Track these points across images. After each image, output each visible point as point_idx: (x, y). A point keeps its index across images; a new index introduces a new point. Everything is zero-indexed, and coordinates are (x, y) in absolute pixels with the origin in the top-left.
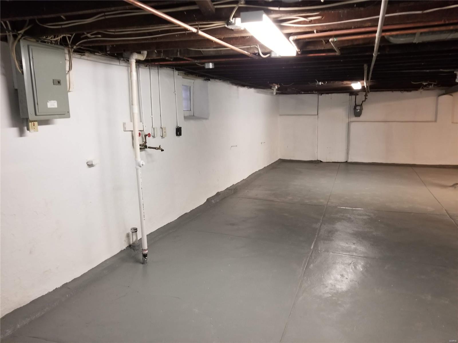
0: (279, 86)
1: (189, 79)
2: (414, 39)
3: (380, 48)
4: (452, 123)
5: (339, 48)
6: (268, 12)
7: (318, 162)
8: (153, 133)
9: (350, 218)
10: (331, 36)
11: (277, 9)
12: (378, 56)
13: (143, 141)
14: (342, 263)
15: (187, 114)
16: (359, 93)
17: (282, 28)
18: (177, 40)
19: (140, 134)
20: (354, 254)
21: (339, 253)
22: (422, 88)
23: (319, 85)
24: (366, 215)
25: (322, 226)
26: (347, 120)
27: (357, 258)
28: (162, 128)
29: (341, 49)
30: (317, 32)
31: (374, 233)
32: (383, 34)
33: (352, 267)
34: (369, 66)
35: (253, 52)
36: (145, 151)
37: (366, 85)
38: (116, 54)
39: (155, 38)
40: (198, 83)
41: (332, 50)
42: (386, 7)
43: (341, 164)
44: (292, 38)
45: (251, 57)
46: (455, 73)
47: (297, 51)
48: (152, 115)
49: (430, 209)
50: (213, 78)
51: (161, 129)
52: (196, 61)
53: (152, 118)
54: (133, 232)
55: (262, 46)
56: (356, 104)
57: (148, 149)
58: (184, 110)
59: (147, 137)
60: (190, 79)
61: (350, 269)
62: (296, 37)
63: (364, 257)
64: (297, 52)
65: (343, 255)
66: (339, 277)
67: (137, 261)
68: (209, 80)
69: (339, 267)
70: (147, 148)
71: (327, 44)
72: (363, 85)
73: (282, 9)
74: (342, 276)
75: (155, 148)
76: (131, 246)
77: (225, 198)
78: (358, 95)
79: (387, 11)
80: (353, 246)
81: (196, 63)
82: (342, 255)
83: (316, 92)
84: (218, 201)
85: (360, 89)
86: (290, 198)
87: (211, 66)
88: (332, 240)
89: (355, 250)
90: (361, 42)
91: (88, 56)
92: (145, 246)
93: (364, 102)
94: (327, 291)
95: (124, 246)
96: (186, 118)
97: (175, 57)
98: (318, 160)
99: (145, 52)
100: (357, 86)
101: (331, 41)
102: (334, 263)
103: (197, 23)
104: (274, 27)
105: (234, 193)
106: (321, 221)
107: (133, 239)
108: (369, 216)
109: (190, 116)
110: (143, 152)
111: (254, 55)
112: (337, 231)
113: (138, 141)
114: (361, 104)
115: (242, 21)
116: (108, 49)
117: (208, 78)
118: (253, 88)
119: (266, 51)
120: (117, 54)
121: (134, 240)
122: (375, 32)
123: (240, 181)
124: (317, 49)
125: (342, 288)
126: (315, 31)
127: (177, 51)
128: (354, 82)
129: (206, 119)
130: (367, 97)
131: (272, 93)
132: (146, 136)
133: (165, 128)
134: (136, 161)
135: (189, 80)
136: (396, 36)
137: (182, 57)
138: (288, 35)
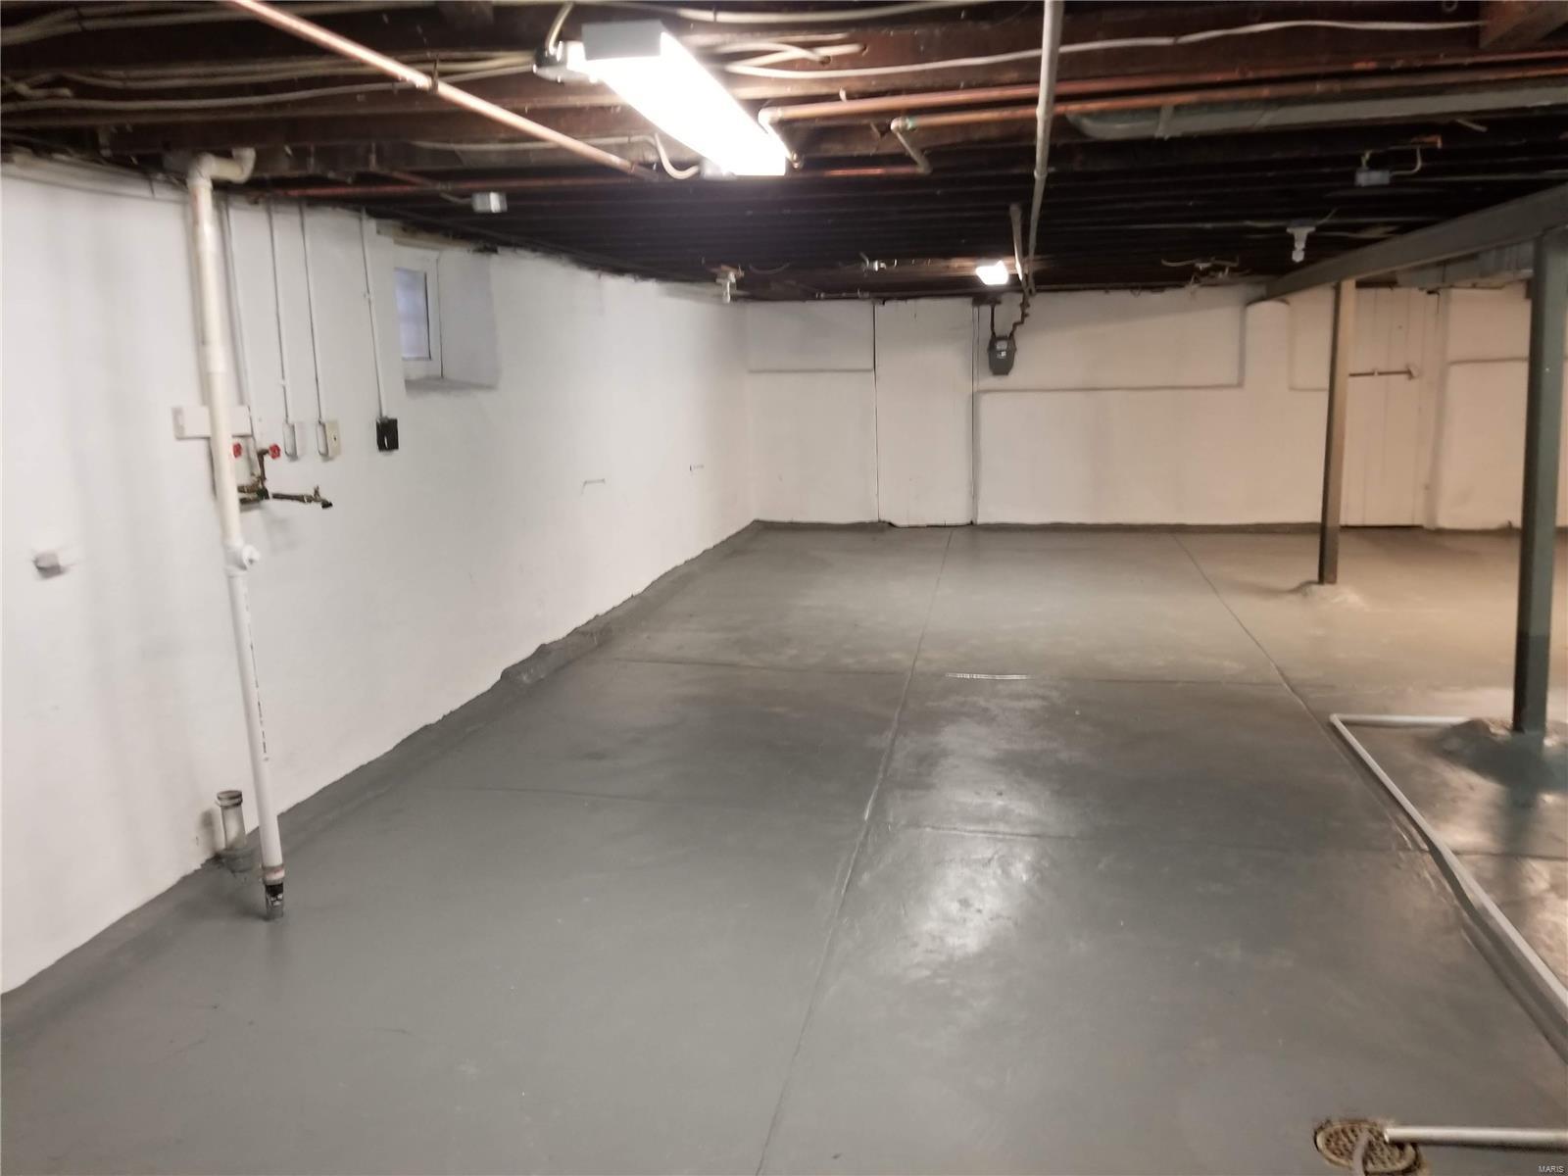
0: (741, 274)
1: (419, 247)
2: (1158, 123)
3: (1055, 154)
4: (1292, 388)
5: (926, 152)
6: (680, 26)
7: (881, 528)
8: (289, 442)
9: (986, 710)
10: (894, 113)
11: (707, 16)
12: (1050, 179)
13: (252, 474)
14: (962, 860)
15: (418, 371)
16: (1004, 298)
17: (731, 79)
18: (362, 111)
19: (237, 450)
20: (1002, 827)
21: (955, 829)
22: (1195, 278)
23: (872, 271)
24: (1036, 696)
25: (897, 743)
26: (967, 388)
27: (1011, 840)
28: (324, 426)
29: (933, 155)
30: (850, 97)
31: (1064, 755)
32: (1061, 108)
33: (995, 873)
34: (1026, 210)
35: (641, 159)
36: (259, 508)
37: (1023, 271)
38: (134, 160)
39: (281, 105)
40: (453, 260)
41: (902, 159)
42: (1059, 24)
43: (955, 532)
44: (767, 115)
45: (632, 176)
46: (1288, 234)
47: (788, 160)
48: (283, 377)
49: (1232, 666)
50: (507, 244)
51: (320, 429)
52: (440, 187)
53: (284, 388)
54: (225, 808)
55: (669, 143)
56: (994, 333)
57: (271, 504)
58: (404, 359)
59: (267, 458)
60: (426, 248)
61: (990, 880)
62: (781, 113)
63: (1033, 836)
64: (790, 165)
65: (966, 834)
66: (954, 908)
67: (248, 912)
68: (495, 251)
69: (954, 876)
70: (267, 497)
71: (886, 137)
72: (1013, 272)
73: (724, 17)
74: (965, 903)
75: (299, 498)
76: (219, 860)
77: (569, 662)
78: (999, 303)
79: (1066, 36)
80: (999, 803)
81: (443, 191)
82: (963, 833)
83: (867, 295)
84: (542, 677)
85: (1006, 286)
86: (794, 652)
87: (494, 203)
88: (929, 787)
89: (1004, 815)
90: (994, 133)
91: (24, 165)
92: (274, 854)
93: (1018, 328)
94: (916, 961)
95: (194, 859)
96: (411, 385)
97: (361, 169)
98: (882, 519)
99: (249, 155)
100: (994, 273)
101: (897, 128)
102: (939, 863)
103: (429, 55)
104: (703, 76)
105: (600, 645)
106: (895, 725)
107: (228, 832)
108: (1043, 698)
109: (428, 378)
110: (254, 515)
111: (643, 169)
112: (945, 753)
113: (234, 474)
114: (1012, 334)
115: (591, 54)
116: (103, 140)
117: (488, 245)
118: (654, 280)
119: (685, 157)
120: (140, 158)
121: (233, 832)
122: (1033, 101)
123: (621, 602)
124: (856, 153)
125: (964, 945)
126: (843, 95)
127: (369, 151)
128: (983, 260)
129: (490, 388)
130: (1027, 311)
131: (720, 296)
132: (261, 454)
133: (335, 424)
134: (226, 547)
135: (420, 253)
136: (1101, 115)
137: (385, 172)
138: (755, 105)
